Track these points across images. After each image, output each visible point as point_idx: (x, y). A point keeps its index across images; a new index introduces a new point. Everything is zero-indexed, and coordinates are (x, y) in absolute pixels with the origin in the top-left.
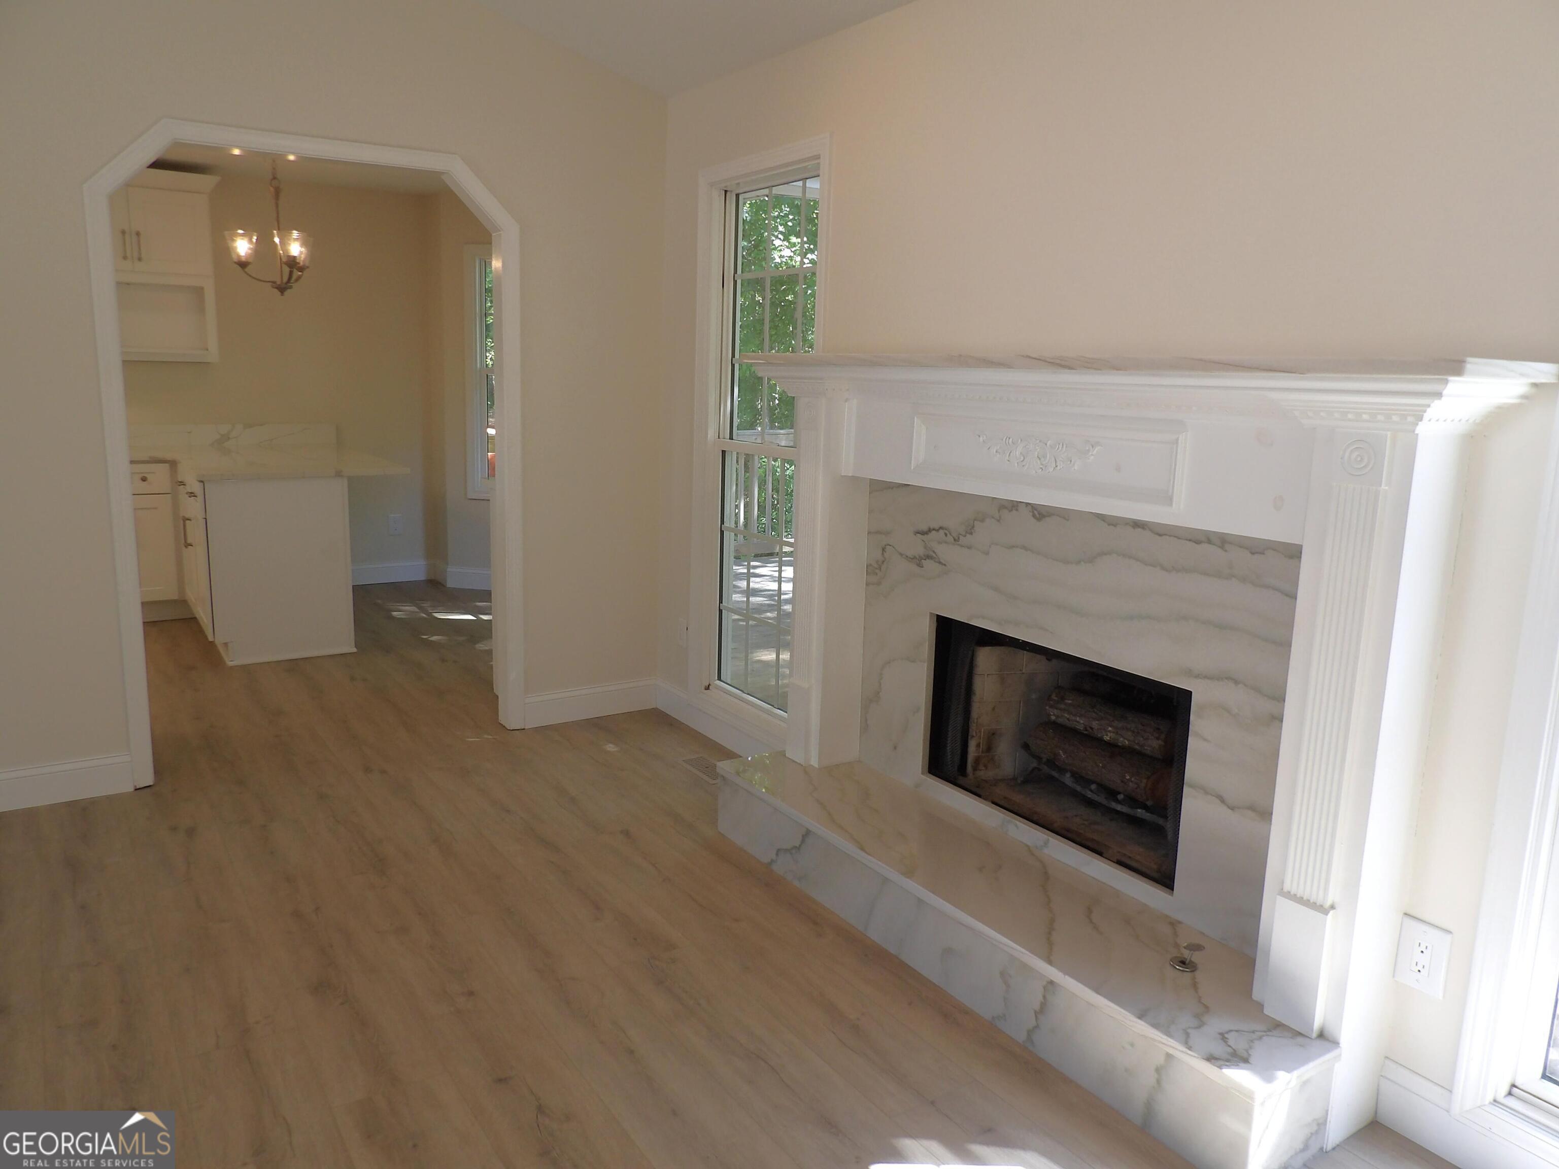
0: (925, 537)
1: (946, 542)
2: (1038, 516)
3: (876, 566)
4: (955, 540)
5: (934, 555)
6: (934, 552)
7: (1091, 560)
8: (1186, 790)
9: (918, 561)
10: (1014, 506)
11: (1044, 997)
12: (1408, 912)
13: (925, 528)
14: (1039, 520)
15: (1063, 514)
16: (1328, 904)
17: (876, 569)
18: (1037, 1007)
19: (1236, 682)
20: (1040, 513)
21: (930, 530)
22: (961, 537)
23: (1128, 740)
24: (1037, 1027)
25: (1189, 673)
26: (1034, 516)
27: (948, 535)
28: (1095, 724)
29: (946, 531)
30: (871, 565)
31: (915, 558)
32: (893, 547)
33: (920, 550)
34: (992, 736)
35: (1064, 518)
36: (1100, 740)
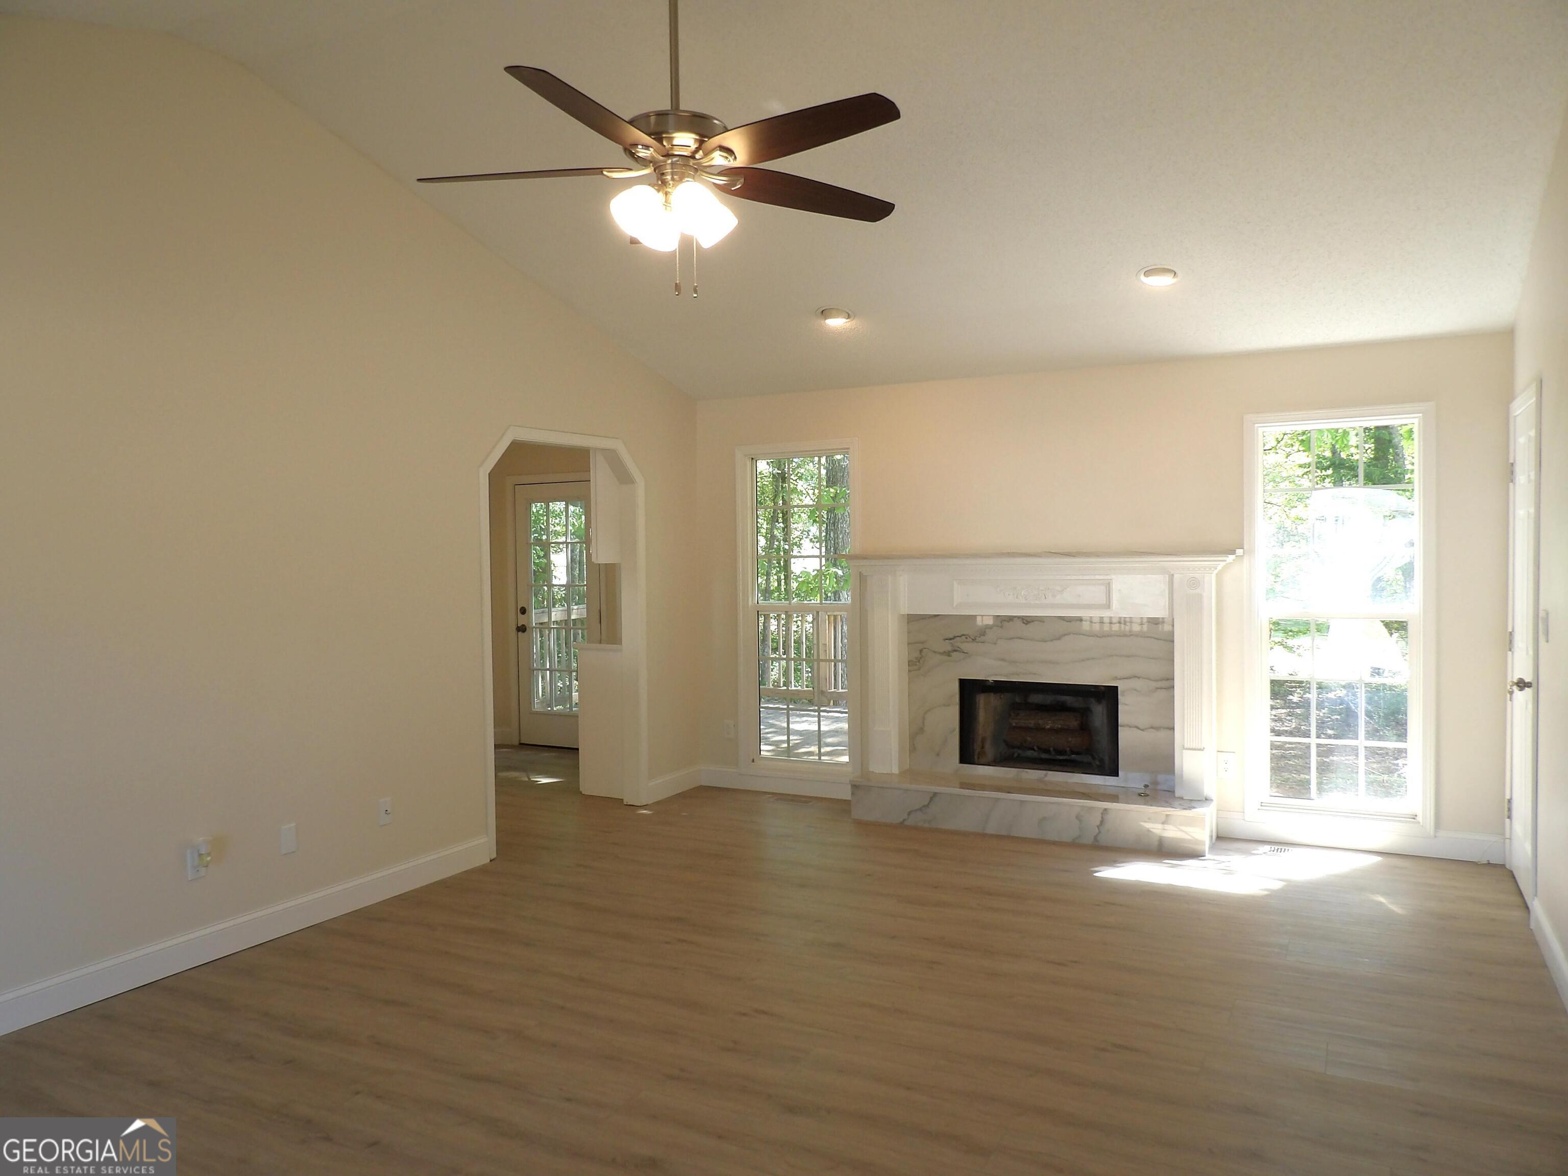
0: (951, 641)
1: (967, 642)
2: (1026, 622)
3: (916, 660)
4: (973, 640)
5: (959, 649)
6: (959, 648)
7: (1059, 638)
8: (1119, 728)
9: (948, 654)
10: (1011, 619)
11: (1102, 818)
12: (1219, 750)
13: (951, 636)
14: (1026, 624)
15: (1040, 620)
16: (1202, 748)
17: (916, 662)
18: (1098, 823)
19: (1139, 678)
20: (1026, 621)
21: (955, 637)
22: (977, 638)
23: (1061, 725)
24: (1100, 832)
25: (1116, 678)
26: (1024, 623)
27: (968, 638)
28: (1041, 722)
29: (967, 636)
30: (911, 661)
31: (945, 652)
32: (928, 649)
33: (949, 648)
34: (984, 740)
35: (1041, 621)
36: (1044, 729)
